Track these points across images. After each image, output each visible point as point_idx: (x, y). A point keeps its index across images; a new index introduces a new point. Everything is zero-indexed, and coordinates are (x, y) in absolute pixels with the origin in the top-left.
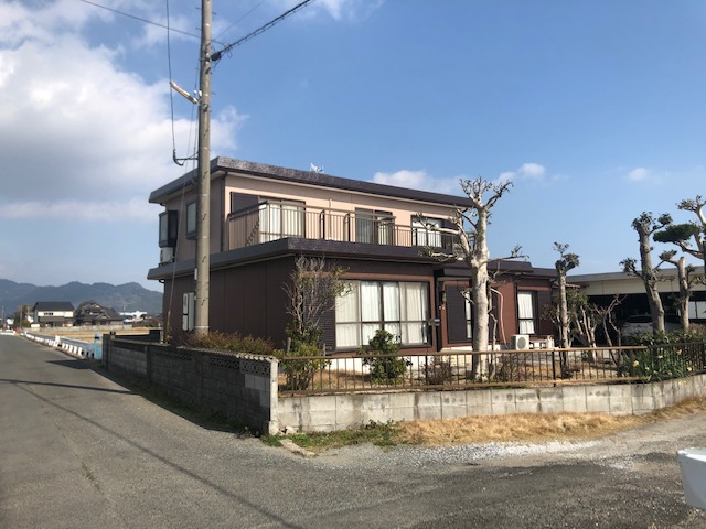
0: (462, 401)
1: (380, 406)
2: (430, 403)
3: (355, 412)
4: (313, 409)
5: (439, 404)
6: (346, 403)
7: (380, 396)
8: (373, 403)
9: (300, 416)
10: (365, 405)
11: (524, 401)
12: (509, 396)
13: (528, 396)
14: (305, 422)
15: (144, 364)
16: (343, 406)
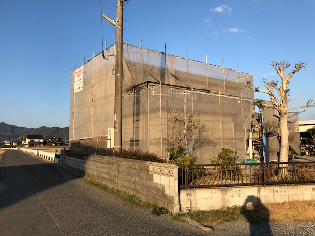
2: (267, 193)
3: (223, 198)
4: (198, 197)
5: (272, 194)
6: (218, 193)
7: (238, 189)
8: (233, 193)
9: (191, 201)
12: (313, 189)
14: (194, 205)
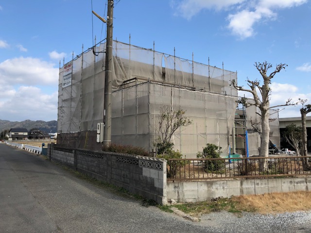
0: (266, 184)
1: (222, 188)
2: (249, 185)
3: (208, 190)
4: (185, 189)
5: (253, 186)
6: (203, 186)
7: (222, 182)
9: (178, 193)
10: (214, 187)
11: (299, 184)
12: (291, 182)
13: (301, 182)
14: (181, 197)
15: (73, 159)
16: (202, 187)
